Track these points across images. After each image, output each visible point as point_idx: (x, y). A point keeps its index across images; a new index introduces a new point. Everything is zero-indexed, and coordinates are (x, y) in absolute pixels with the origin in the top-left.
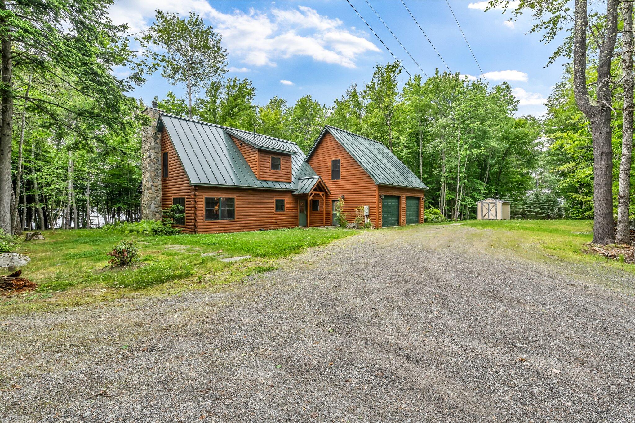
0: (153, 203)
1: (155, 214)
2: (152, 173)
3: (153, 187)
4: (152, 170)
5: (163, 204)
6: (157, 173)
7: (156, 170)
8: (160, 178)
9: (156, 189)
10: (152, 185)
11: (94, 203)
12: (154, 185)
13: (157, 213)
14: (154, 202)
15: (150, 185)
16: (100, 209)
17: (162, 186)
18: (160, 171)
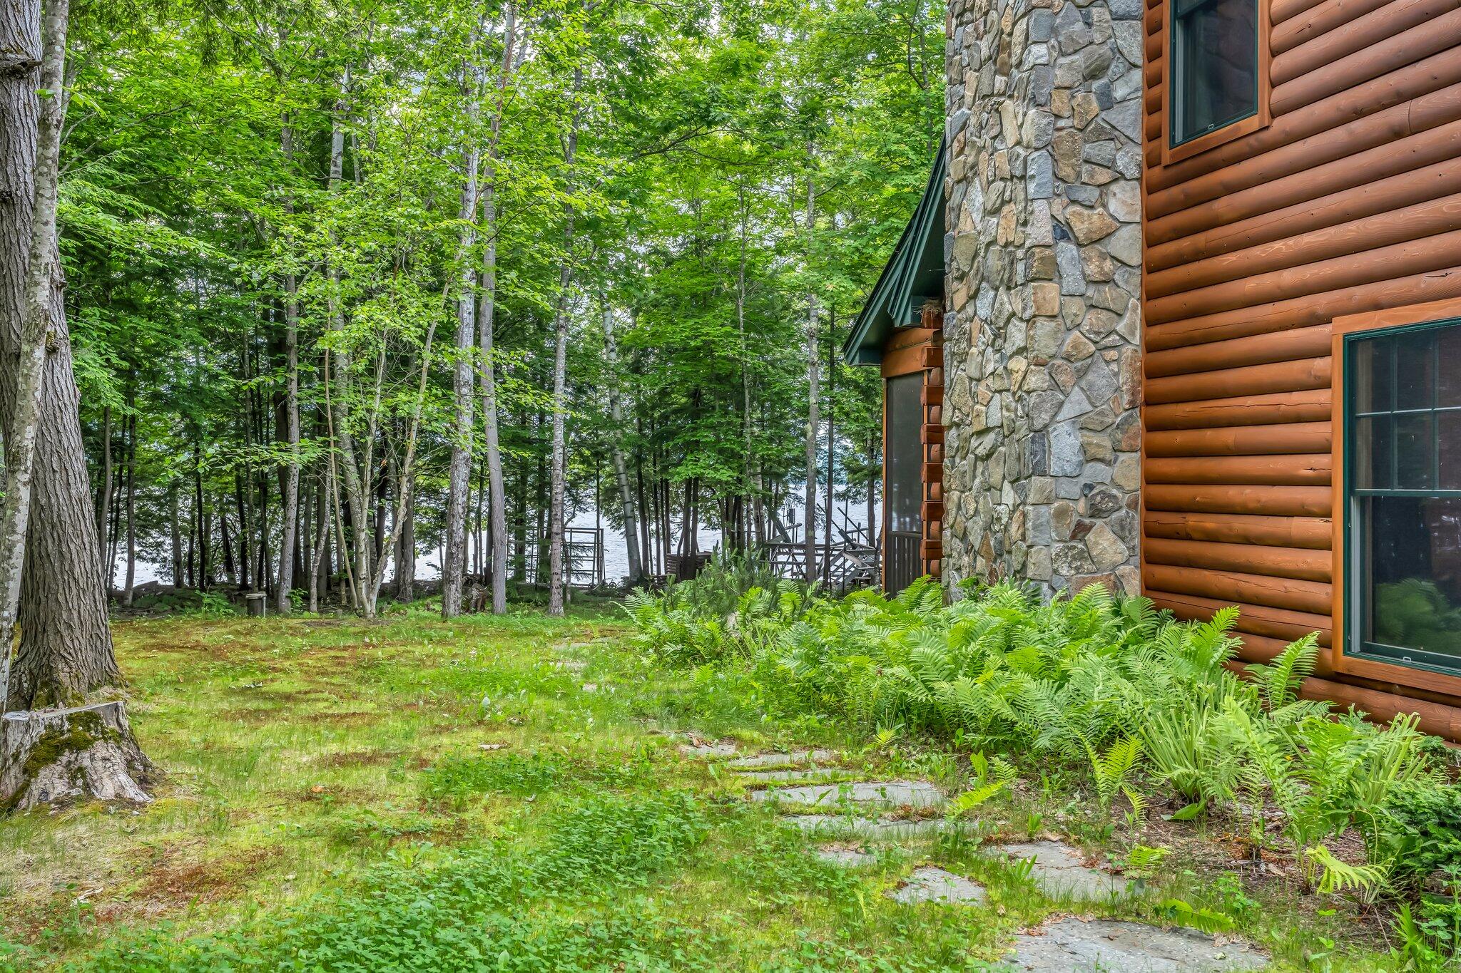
0: (1068, 411)
1: (1081, 530)
2: (1060, 102)
3: (1067, 252)
4: (1061, 76)
5: (1151, 427)
6: (1107, 101)
7: (1092, 75)
8: (1129, 159)
9: (1092, 269)
10: (1063, 232)
11: (584, 460)
12: (1080, 228)
13: (1096, 512)
14: (1076, 403)
15: (1041, 231)
16: (607, 490)
17: (1151, 242)
18: (1129, 86)
